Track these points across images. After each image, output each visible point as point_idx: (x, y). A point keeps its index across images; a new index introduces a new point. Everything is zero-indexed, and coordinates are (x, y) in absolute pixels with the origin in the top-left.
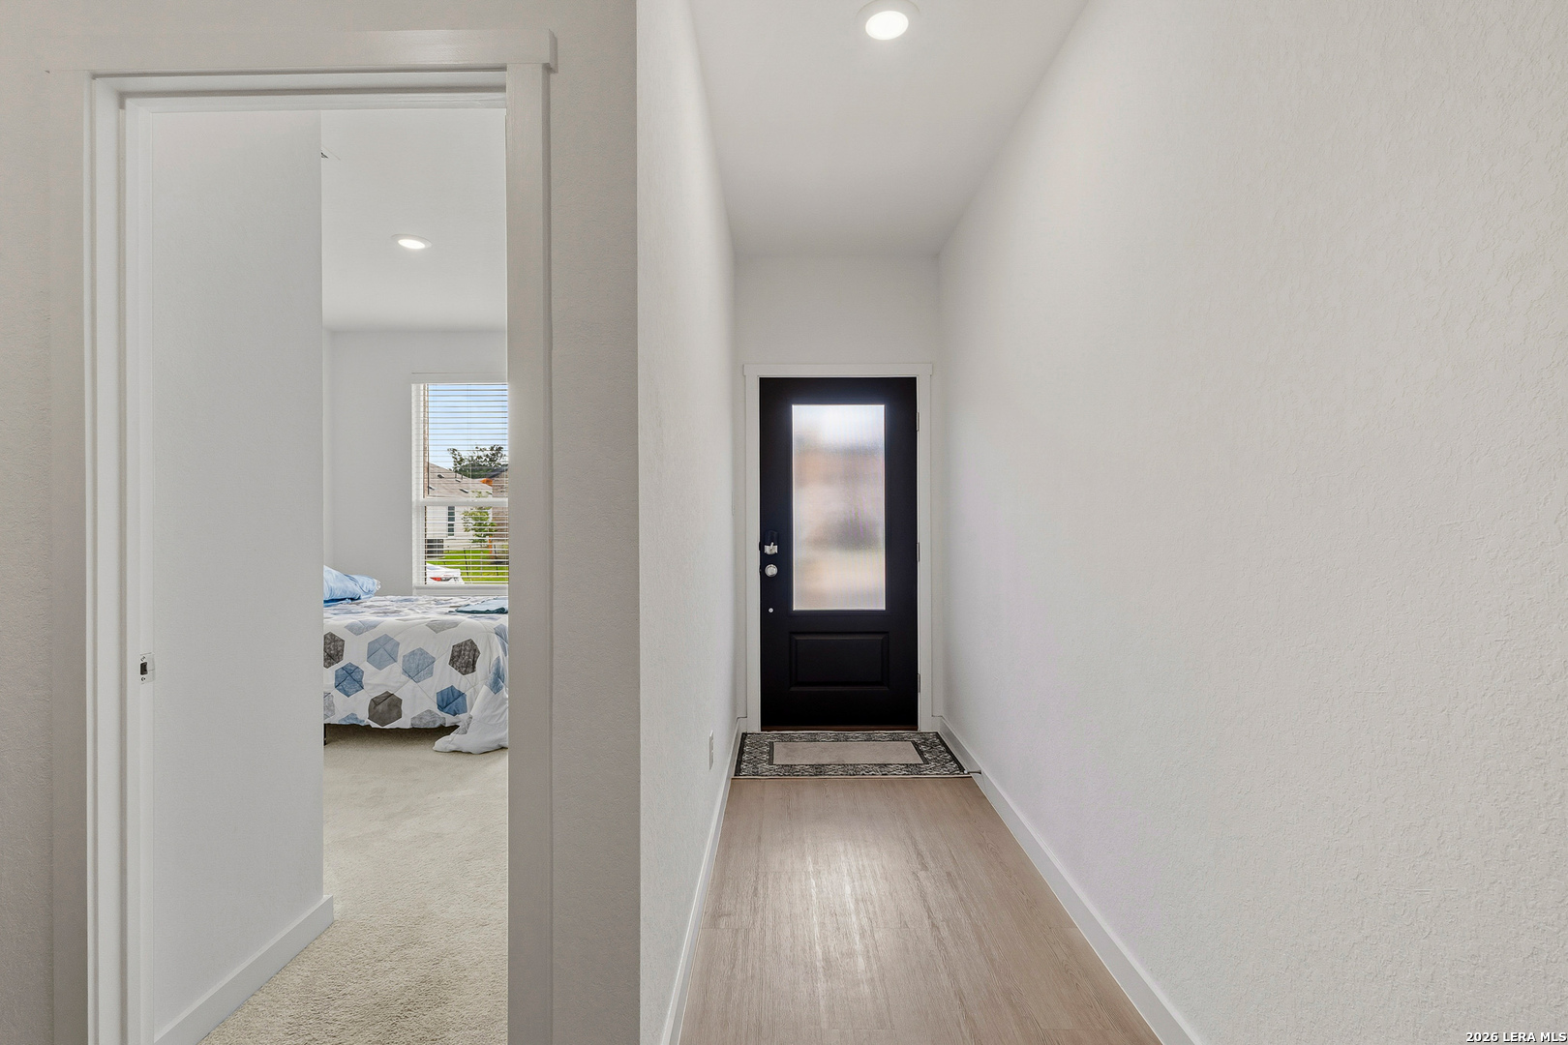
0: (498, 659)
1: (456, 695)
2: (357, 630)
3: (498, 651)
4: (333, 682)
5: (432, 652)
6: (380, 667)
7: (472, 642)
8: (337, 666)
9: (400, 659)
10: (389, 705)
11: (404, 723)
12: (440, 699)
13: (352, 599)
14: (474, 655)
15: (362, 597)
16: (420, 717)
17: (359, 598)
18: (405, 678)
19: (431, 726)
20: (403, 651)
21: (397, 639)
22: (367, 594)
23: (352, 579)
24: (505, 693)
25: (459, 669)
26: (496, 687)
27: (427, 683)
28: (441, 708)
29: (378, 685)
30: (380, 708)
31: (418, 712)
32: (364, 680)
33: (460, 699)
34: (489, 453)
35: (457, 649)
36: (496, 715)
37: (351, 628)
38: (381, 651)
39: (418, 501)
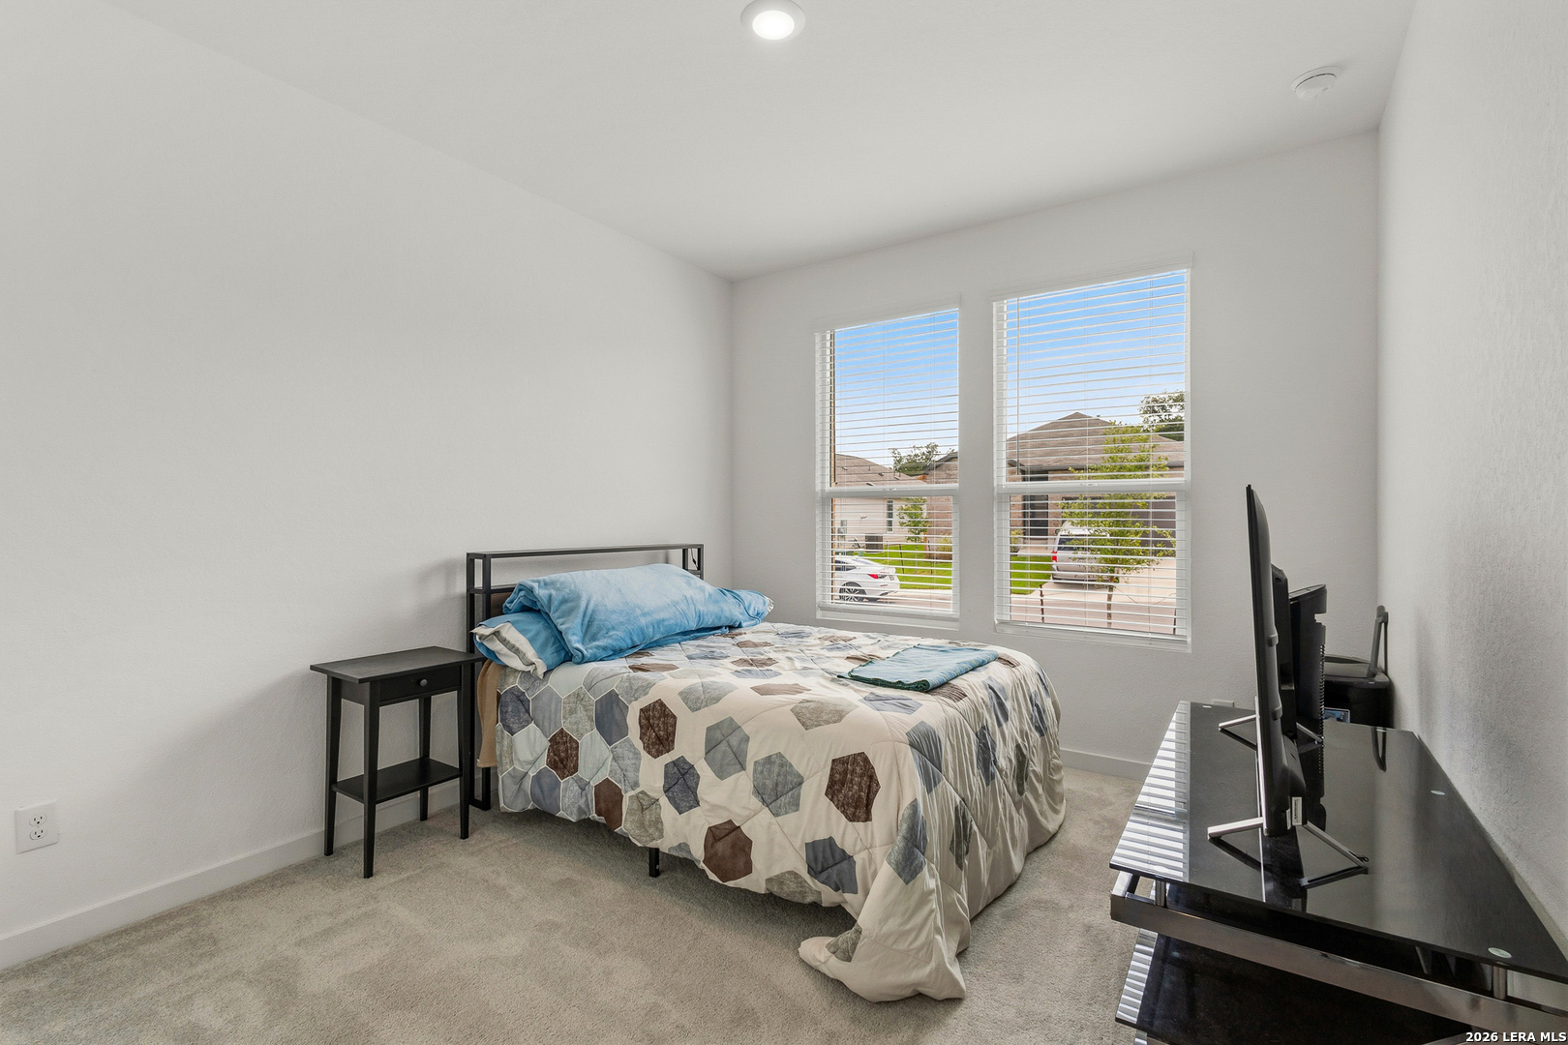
0: (914, 806)
1: (838, 856)
2: (695, 700)
3: (914, 787)
4: (660, 783)
5: (800, 766)
6: (721, 773)
7: (866, 760)
8: (667, 758)
9: (750, 767)
10: (733, 846)
11: (755, 882)
12: (812, 857)
13: (731, 627)
14: (869, 787)
15: (744, 624)
16: (779, 880)
17: (740, 626)
18: (756, 802)
19: (797, 899)
20: (755, 752)
21: (747, 729)
22: (752, 618)
23: (736, 597)
24: (929, 880)
25: (842, 807)
26: (908, 867)
27: (790, 819)
28: (812, 871)
29: (720, 807)
30: (720, 846)
31: (776, 871)
32: (701, 791)
33: (844, 865)
34: (925, 450)
35: (840, 768)
36: (909, 932)
37: (686, 696)
38: (723, 747)
39: (823, 491)
